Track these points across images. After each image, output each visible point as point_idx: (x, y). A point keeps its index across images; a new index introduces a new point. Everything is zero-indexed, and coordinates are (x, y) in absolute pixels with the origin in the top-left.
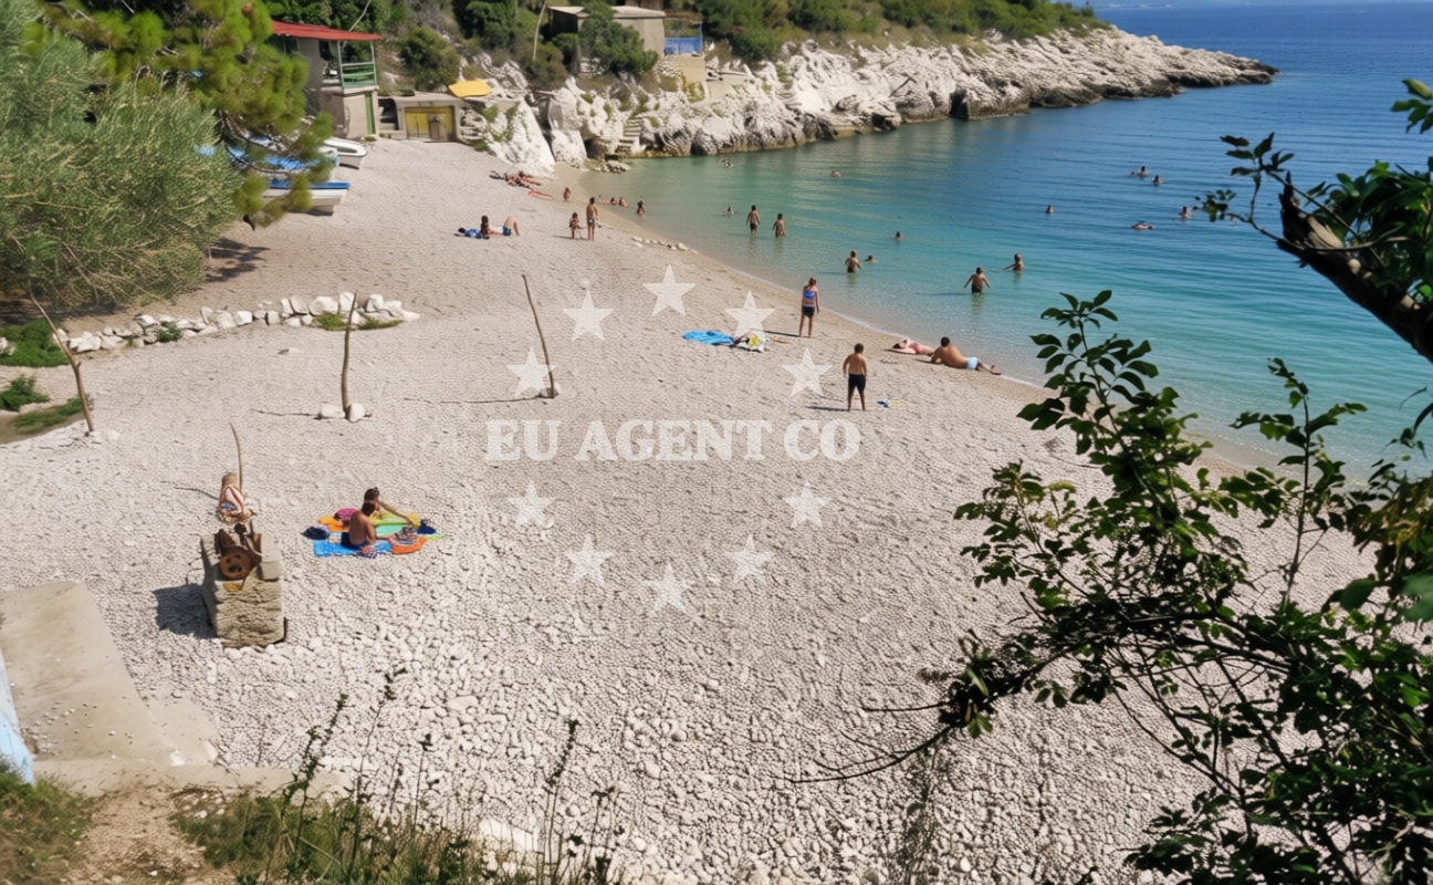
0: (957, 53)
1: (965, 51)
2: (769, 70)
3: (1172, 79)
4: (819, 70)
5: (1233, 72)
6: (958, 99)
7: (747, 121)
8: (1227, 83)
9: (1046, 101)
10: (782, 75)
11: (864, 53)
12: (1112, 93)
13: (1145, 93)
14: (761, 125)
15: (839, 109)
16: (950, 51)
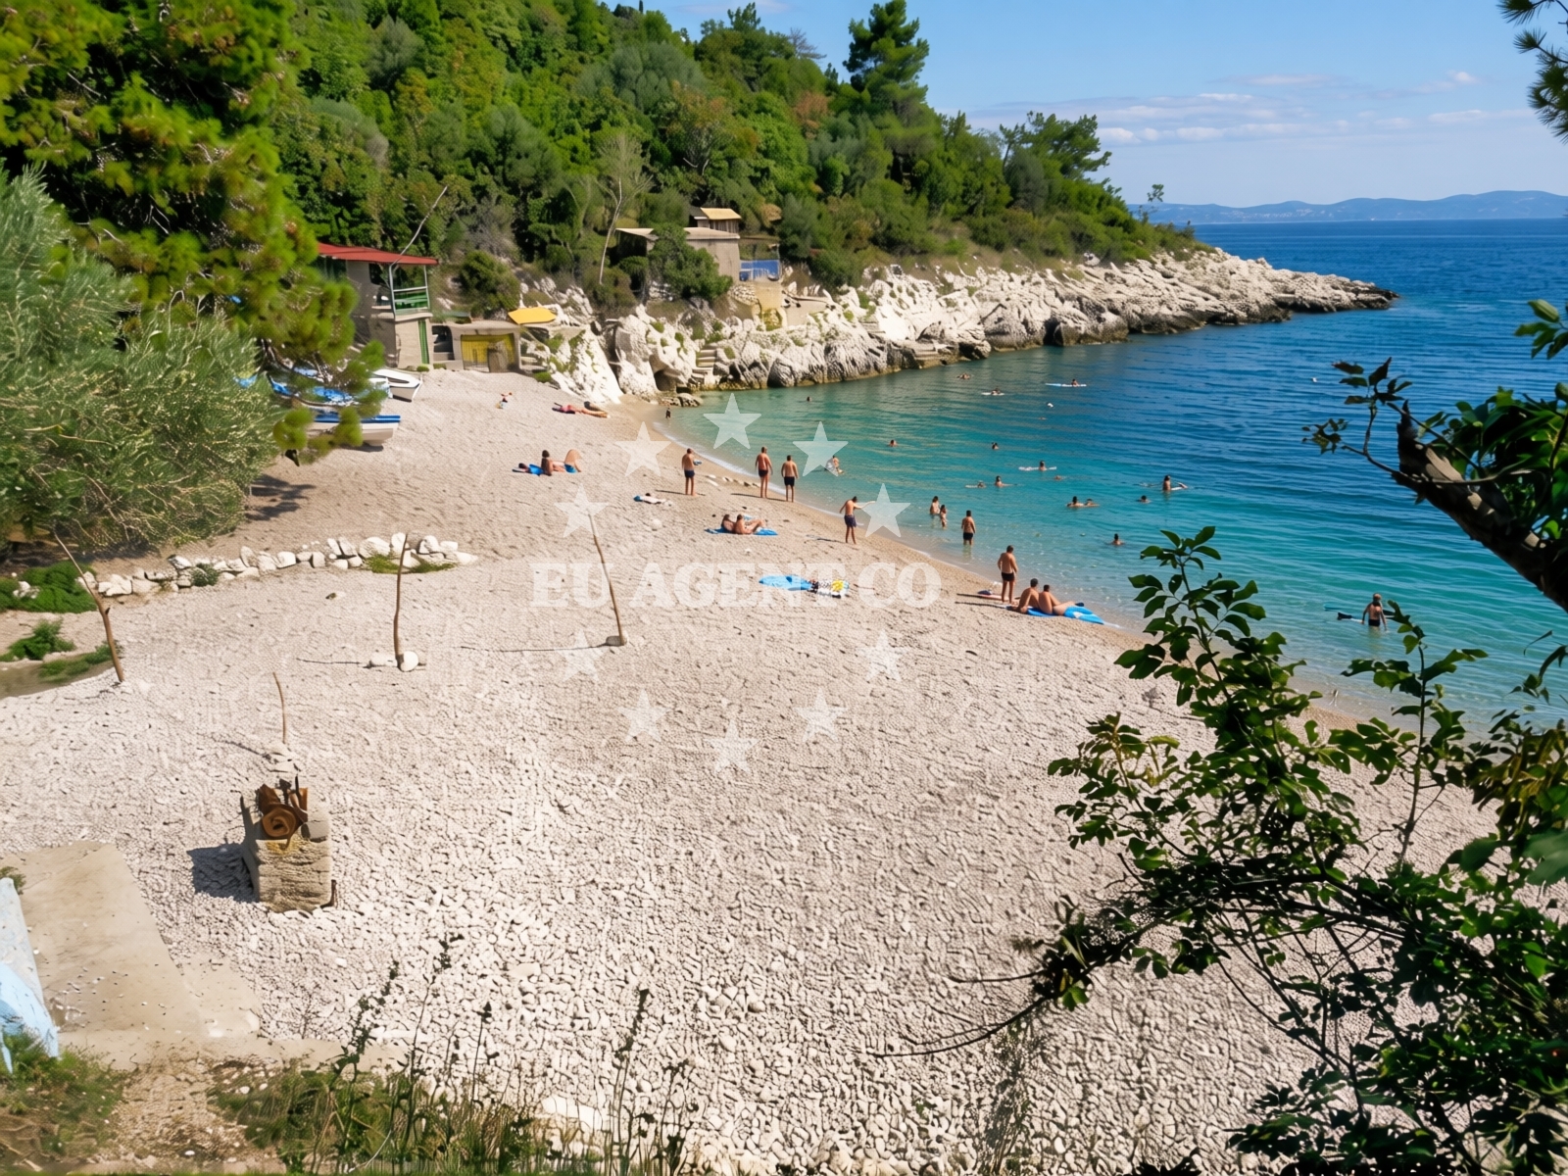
0: (1051, 278)
1: (1059, 275)
2: (851, 297)
3: (1281, 304)
4: (904, 296)
5: (1346, 297)
6: (1051, 325)
7: (828, 350)
8: (1341, 309)
9: (1145, 328)
10: (864, 301)
11: (950, 277)
12: (1215, 319)
13: (1252, 318)
14: (842, 355)
15: (925, 337)
16: (1043, 276)
